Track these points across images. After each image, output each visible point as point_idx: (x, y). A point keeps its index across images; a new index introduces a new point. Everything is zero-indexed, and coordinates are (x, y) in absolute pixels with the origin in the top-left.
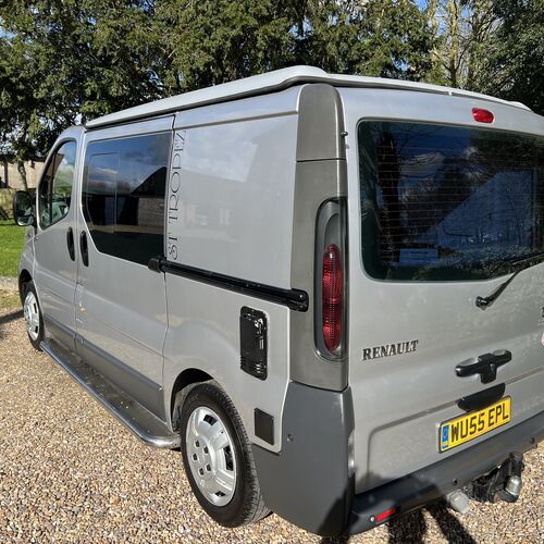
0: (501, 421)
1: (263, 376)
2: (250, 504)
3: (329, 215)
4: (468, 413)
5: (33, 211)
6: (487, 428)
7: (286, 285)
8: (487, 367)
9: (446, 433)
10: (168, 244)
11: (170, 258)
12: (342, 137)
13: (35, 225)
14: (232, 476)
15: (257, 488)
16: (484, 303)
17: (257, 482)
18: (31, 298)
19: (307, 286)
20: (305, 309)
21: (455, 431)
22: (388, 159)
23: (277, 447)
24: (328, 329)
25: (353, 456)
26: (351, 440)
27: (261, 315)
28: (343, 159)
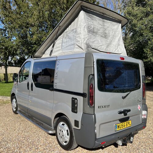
0: (129, 126)
1: (76, 113)
2: (73, 143)
3: (91, 78)
4: (121, 123)
5: (17, 78)
6: (126, 127)
7: (82, 92)
8: (125, 112)
9: (116, 127)
10: (55, 85)
11: (55, 88)
12: (93, 62)
13: (17, 82)
14: (69, 137)
15: (74, 139)
16: (124, 98)
17: (74, 137)
18: (14, 100)
19: (86, 92)
20: (86, 97)
21: (118, 126)
22: (103, 67)
23: (79, 128)
24: (91, 101)
25: (96, 129)
26: (95, 126)
27: (76, 99)
28: (94, 67)
